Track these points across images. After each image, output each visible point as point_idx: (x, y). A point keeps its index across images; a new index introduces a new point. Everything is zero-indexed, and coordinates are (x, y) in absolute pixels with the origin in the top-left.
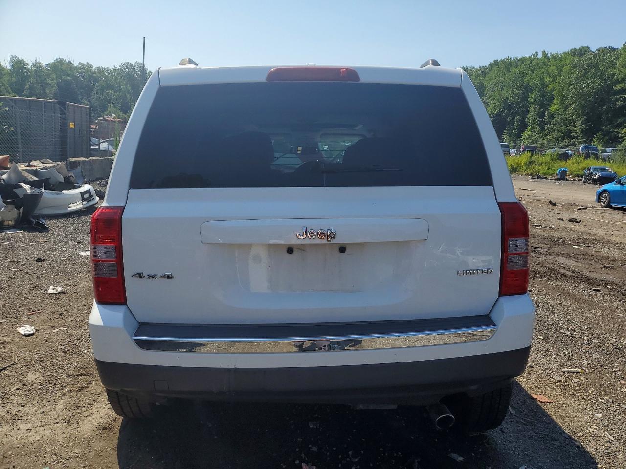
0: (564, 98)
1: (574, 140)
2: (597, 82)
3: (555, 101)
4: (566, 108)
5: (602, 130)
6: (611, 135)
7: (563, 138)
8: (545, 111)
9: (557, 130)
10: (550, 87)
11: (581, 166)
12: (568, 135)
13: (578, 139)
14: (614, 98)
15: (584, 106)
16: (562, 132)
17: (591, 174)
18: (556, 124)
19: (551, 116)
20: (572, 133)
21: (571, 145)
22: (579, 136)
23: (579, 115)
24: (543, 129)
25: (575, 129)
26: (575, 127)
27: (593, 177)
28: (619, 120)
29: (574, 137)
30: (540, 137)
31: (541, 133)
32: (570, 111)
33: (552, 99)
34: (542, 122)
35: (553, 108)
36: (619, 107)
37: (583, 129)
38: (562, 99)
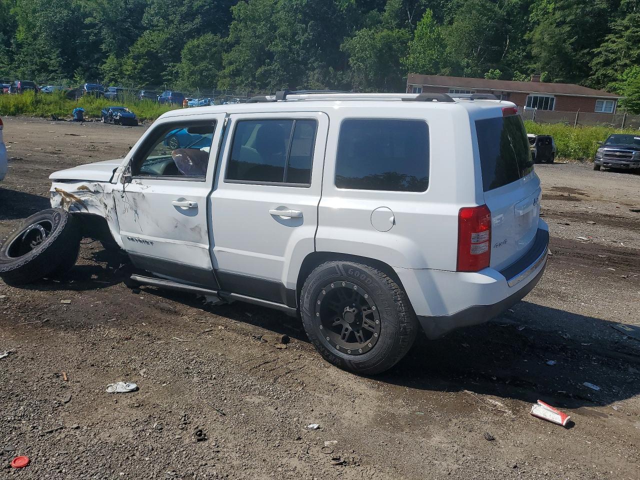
0: (30, 27)
1: (53, 74)
2: (65, 13)
3: (20, 28)
4: (35, 37)
5: (81, 66)
6: (92, 71)
7: (39, 71)
8: (9, 38)
9: (30, 62)
10: (12, 11)
11: (94, 106)
12: (44, 68)
13: (58, 73)
14: (85, 31)
15: (55, 37)
16: (36, 64)
17: (111, 115)
18: (27, 55)
19: (20, 46)
20: (49, 66)
21: (50, 79)
22: (57, 70)
23: (53, 47)
24: (12, 60)
25: (52, 62)
26: (52, 60)
27: (115, 117)
28: (96, 56)
29: (52, 71)
30: (10, 69)
31: (11, 64)
32: (41, 41)
33: (15, 25)
34: (8, 51)
35: (20, 36)
36: (92, 42)
37: (60, 62)
38: (28, 26)
